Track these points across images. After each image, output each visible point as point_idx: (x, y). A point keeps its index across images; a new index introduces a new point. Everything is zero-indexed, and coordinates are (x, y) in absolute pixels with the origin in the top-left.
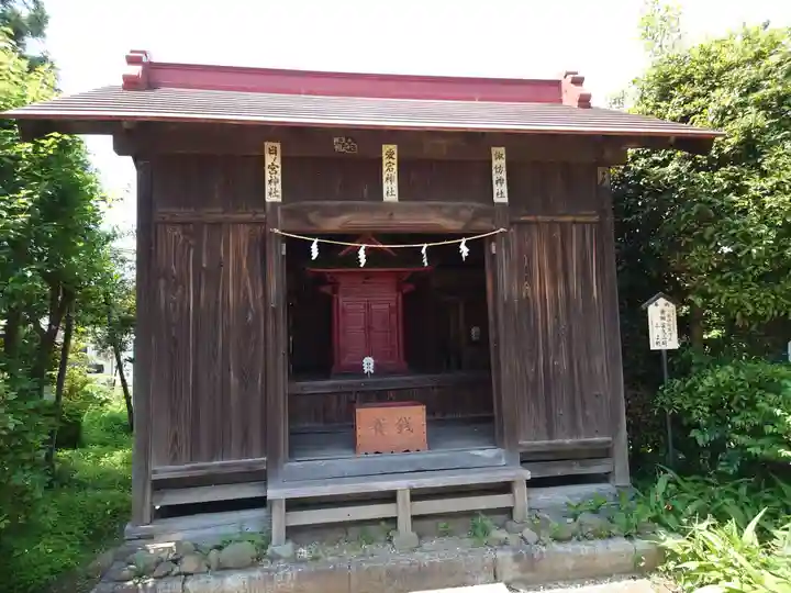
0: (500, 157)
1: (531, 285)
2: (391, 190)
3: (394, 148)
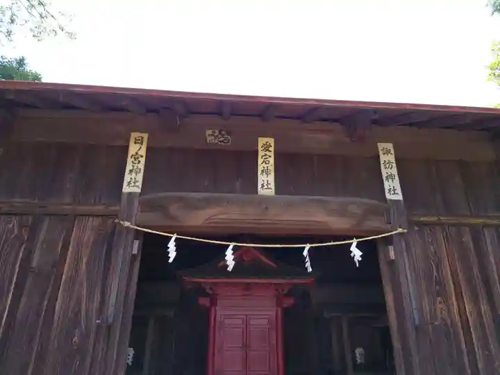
0: (388, 152)
2: (266, 182)
3: (271, 141)
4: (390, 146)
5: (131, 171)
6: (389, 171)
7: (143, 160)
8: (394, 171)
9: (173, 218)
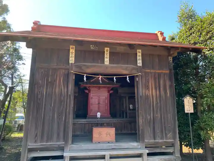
0: (139, 52)
1: (149, 91)
2: (107, 61)
3: (108, 49)
4: (140, 51)
5: (71, 57)
6: (139, 58)
7: (74, 54)
8: (141, 58)
9: (83, 70)
